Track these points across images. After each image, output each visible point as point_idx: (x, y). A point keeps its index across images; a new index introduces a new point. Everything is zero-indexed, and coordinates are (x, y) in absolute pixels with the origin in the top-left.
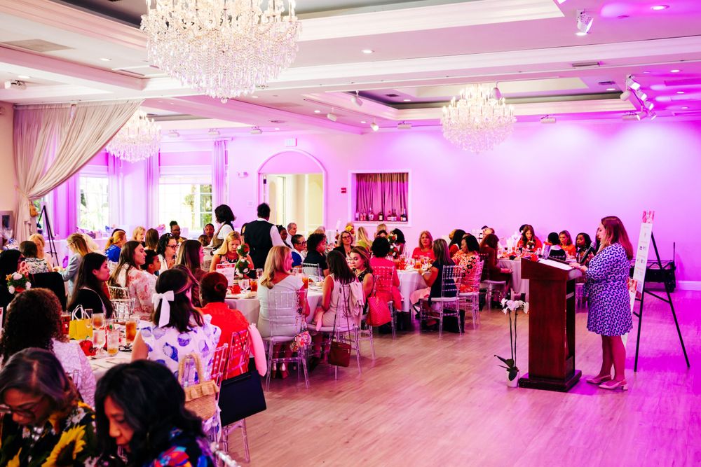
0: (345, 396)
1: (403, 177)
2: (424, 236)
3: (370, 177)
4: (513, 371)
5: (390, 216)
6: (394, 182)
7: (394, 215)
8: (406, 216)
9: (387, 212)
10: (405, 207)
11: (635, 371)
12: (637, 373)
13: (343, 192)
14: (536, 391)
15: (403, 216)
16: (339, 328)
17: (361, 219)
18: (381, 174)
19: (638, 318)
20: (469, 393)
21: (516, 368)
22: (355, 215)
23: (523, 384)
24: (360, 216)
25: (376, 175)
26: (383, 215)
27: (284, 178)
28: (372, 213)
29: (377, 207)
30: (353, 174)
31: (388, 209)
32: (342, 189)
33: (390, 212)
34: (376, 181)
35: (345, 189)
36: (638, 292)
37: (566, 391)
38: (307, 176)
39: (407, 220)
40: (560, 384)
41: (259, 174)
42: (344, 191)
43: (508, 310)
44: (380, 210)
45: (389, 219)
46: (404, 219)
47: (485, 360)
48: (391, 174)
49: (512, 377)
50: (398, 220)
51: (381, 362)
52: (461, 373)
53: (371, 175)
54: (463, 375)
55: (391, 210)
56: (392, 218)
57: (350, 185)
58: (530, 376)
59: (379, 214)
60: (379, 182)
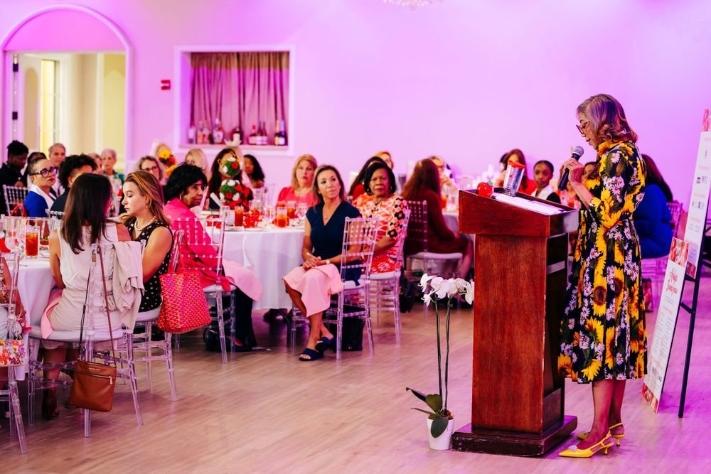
0: (97, 468)
1: (279, 58)
2: (305, 164)
3: (218, 59)
4: (440, 419)
5: (254, 135)
6: (264, 71)
7: (262, 132)
8: (284, 134)
9: (248, 129)
10: (283, 118)
11: (681, 416)
12: (683, 420)
13: (164, 88)
14: (485, 456)
15: (279, 135)
16: (91, 333)
17: (200, 140)
18: (238, 54)
19: (689, 315)
20: (349, 461)
21: (446, 413)
22: (187, 134)
23: (460, 443)
24: (196, 135)
25: (228, 55)
26: (241, 133)
27: (56, 62)
28: (220, 129)
29: (230, 118)
30: (184, 53)
31: (250, 123)
32: (163, 82)
33: (254, 127)
34: (228, 67)
35: (168, 82)
36: (690, 265)
37: (541, 456)
38: (100, 57)
39: (286, 143)
40: (531, 442)
41: (5, 52)
42: (166, 85)
43: (434, 296)
44: (235, 124)
45: (252, 140)
46: (282, 141)
47: (396, 402)
48: (258, 54)
49: (437, 431)
50: (271, 143)
51: (190, 406)
52: (343, 425)
53: (217, 55)
54: (346, 430)
55: (256, 124)
56: (258, 139)
57: (178, 75)
58: (473, 428)
59: (234, 131)
60: (234, 70)
